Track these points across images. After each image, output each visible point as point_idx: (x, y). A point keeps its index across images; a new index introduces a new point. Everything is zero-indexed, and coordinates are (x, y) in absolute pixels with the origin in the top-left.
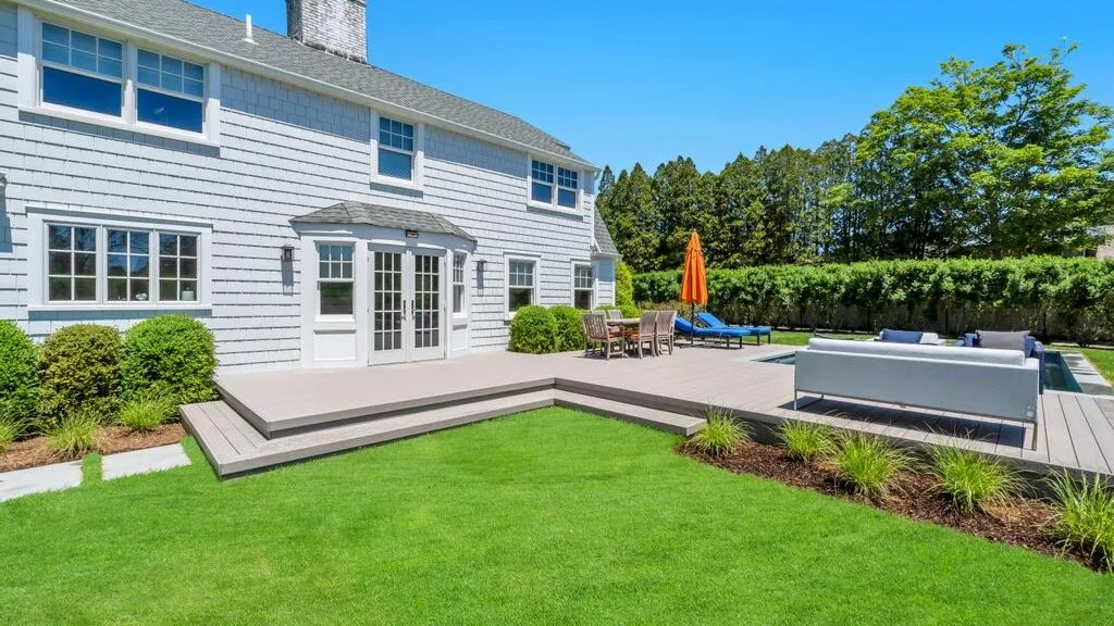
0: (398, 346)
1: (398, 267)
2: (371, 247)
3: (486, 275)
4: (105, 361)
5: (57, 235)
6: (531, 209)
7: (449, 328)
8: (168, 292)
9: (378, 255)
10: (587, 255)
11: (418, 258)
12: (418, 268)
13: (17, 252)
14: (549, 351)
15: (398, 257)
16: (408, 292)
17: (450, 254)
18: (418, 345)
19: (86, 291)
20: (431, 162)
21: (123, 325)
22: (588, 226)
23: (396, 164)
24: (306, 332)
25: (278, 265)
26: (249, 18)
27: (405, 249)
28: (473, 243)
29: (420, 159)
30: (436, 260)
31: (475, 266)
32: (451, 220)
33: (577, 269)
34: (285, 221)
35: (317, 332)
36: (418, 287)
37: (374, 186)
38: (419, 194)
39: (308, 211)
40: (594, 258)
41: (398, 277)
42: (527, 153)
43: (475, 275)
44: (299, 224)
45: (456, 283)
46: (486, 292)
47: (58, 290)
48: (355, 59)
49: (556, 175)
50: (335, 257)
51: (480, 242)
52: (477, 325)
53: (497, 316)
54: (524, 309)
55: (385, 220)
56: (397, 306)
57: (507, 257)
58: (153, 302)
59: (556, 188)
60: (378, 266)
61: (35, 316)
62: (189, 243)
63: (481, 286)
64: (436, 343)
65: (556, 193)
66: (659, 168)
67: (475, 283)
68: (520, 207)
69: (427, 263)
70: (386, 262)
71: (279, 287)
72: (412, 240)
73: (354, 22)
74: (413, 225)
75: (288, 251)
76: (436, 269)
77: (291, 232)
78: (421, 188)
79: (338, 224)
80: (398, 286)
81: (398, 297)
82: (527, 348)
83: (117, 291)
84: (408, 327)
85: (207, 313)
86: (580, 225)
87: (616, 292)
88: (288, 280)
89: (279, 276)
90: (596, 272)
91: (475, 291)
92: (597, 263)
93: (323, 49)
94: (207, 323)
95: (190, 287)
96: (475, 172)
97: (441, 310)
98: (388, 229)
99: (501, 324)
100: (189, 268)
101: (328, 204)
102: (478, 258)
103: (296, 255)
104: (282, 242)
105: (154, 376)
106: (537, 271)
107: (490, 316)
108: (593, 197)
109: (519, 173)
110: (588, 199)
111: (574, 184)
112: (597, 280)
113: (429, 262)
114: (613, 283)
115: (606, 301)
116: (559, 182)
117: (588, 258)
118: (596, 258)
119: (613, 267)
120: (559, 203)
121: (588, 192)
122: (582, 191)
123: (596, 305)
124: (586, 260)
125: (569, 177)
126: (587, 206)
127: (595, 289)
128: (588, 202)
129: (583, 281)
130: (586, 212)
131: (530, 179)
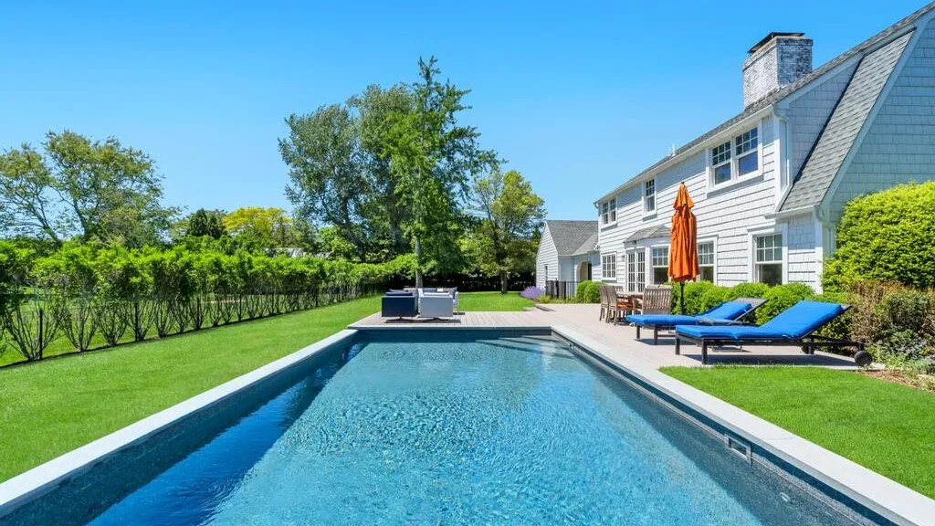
1: (634, 260)
2: (627, 252)
6: (710, 195)
10: (771, 220)
11: (639, 254)
12: (639, 260)
17: (647, 249)
22: (771, 184)
29: (656, 195)
30: (644, 254)
38: (656, 216)
40: (780, 222)
42: (705, 149)
59: (733, 161)
62: (615, 258)
65: (734, 166)
72: (635, 247)
73: (770, 68)
76: (644, 259)
78: (656, 213)
85: (616, 282)
86: (760, 187)
90: (784, 237)
92: (786, 229)
108: (777, 143)
109: (701, 170)
110: (768, 150)
111: (755, 144)
112: (785, 250)
113: (642, 256)
114: (819, 251)
115: (799, 277)
116: (739, 152)
117: (772, 222)
118: (782, 220)
119: (819, 226)
120: (741, 173)
121: (768, 141)
122: (760, 146)
123: (785, 282)
124: (769, 227)
125: (747, 140)
126: (768, 159)
127: (784, 262)
128: (771, 155)
129: (769, 252)
130: (767, 168)
131: (707, 169)
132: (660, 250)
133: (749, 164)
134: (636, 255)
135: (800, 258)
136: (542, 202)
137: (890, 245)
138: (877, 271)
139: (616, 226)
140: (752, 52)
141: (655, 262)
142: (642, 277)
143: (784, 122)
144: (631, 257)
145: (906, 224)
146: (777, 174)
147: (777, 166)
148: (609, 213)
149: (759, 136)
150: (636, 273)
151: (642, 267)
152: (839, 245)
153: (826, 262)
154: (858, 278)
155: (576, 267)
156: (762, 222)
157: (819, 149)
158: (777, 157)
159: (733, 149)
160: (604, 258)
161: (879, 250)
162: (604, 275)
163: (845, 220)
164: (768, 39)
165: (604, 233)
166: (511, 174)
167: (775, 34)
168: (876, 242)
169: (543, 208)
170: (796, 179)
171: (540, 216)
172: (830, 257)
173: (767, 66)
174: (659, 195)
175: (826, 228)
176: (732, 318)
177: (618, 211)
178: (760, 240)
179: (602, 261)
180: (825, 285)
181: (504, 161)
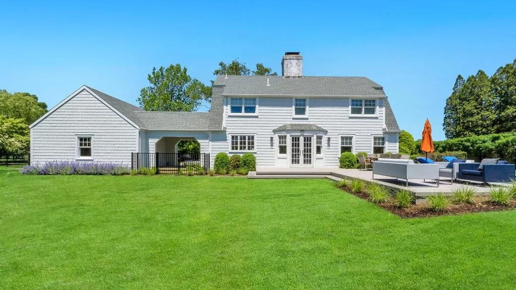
0: (298, 163)
1: (299, 141)
2: (291, 136)
3: (331, 142)
4: (239, 161)
5: (233, 137)
6: (351, 118)
7: (315, 158)
8: (249, 148)
9: (293, 138)
10: (381, 132)
11: (305, 138)
12: (305, 141)
13: (228, 141)
14: (351, 168)
15: (298, 138)
16: (302, 148)
17: (315, 136)
18: (304, 163)
19: (237, 149)
20: (311, 109)
21: (241, 155)
22: (381, 121)
23: (300, 111)
24: (276, 158)
25: (270, 142)
26: (268, 79)
27: (300, 136)
28: (326, 132)
29: (307, 108)
30: (310, 138)
31: (327, 139)
32: (317, 125)
33: (375, 138)
34: (271, 131)
35: (278, 158)
36: (305, 146)
37: (293, 119)
38: (307, 119)
39: (277, 128)
40: (385, 133)
41: (298, 144)
42: (349, 98)
43: (327, 142)
44: (275, 131)
45: (318, 145)
46: (331, 148)
47: (233, 148)
48: (299, 77)
49: (363, 103)
50: (282, 138)
51: (329, 131)
52: (327, 159)
53: (336, 156)
54: (346, 153)
55: (295, 128)
56: (298, 152)
57: (340, 136)
58: (247, 151)
59: (363, 108)
60: (293, 141)
61: (230, 153)
62: (253, 137)
63: (329, 146)
64: (310, 163)
65: (363, 110)
66: (498, 70)
67: (327, 145)
68: (345, 118)
69: (308, 140)
70: (295, 140)
71: (270, 147)
72: (302, 133)
73: (299, 66)
74: (303, 128)
75: (272, 138)
76: (310, 141)
77: (273, 133)
78: (308, 117)
79: (283, 130)
80: (298, 146)
81: (298, 149)
82: (343, 167)
83: (241, 148)
84: (301, 158)
85: (256, 153)
86: (377, 120)
87: (399, 148)
88: (272, 145)
89: (270, 144)
90: (386, 138)
91: (327, 148)
92: (387, 136)
93: (290, 77)
94: (255, 155)
95: (253, 147)
96: (327, 109)
97: (312, 153)
98: (295, 131)
99: (337, 159)
100: (253, 143)
101: (281, 125)
102: (327, 136)
103: (274, 139)
104: (271, 136)
105: (245, 165)
106: (354, 140)
107: (333, 156)
108: (383, 108)
109: (346, 106)
110: (380, 109)
111: (374, 105)
112: (386, 142)
114: (397, 144)
115: (392, 151)
116: (366, 105)
119: (398, 136)
120: (365, 113)
122: (377, 107)
123: (385, 152)
124: (380, 135)
125: (371, 103)
126: (380, 112)
127: (385, 146)
129: (379, 143)
130: (379, 115)
131: (350, 107)
132: (319, 137)
134: (302, 139)
135: (391, 145)
139: (255, 117)
141: (317, 143)
142: (307, 151)
146: (382, 118)
147: (383, 115)
148: (242, 107)
149: (377, 103)
151: (307, 145)
156: (377, 132)
158: (383, 112)
177: (257, 108)
179: (230, 138)
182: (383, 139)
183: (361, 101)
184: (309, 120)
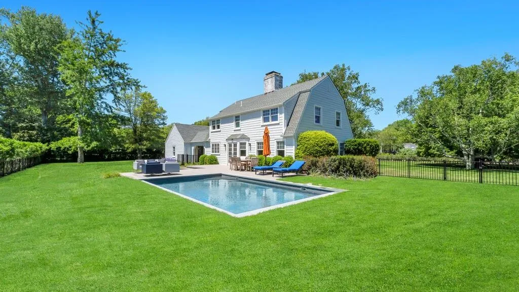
2: (228, 143)
3: (252, 147)
6: (264, 126)
12: (234, 147)
17: (238, 143)
22: (281, 126)
27: (232, 143)
28: (248, 139)
29: (240, 122)
31: (249, 145)
32: (245, 134)
37: (234, 131)
38: (239, 130)
42: (261, 110)
43: (249, 147)
45: (243, 149)
46: (252, 151)
51: (251, 138)
56: (231, 154)
57: (256, 141)
58: (217, 153)
59: (270, 116)
62: (219, 145)
63: (250, 150)
65: (270, 118)
68: (259, 126)
72: (233, 141)
75: (225, 145)
76: (236, 147)
78: (241, 128)
86: (278, 126)
90: (285, 142)
92: (285, 140)
95: (219, 151)
96: (249, 121)
97: (237, 155)
101: (229, 136)
102: (249, 142)
104: (225, 143)
108: (283, 114)
109: (259, 117)
110: (281, 116)
111: (277, 113)
112: (285, 146)
113: (235, 145)
114: (294, 147)
115: (289, 154)
116: (272, 114)
117: (282, 138)
118: (285, 137)
119: (294, 140)
120: (272, 121)
121: (281, 113)
122: (279, 114)
123: (285, 156)
124: (281, 139)
125: (275, 111)
126: (281, 119)
127: (285, 149)
128: (281, 117)
129: (281, 146)
130: (280, 121)
131: (261, 117)
132: (243, 143)
133: (275, 119)
134: (233, 145)
135: (289, 149)
136: (165, 112)
137: (309, 147)
138: (306, 153)
139: (220, 131)
140: (267, 75)
141: (241, 148)
142: (235, 154)
143: (285, 109)
144: (230, 145)
145: (311, 141)
146: (283, 123)
147: (283, 121)
148: (216, 125)
149: (279, 110)
150: (233, 152)
151: (235, 150)
152: (298, 145)
153: (295, 150)
154: (303, 155)
155: (193, 148)
156: (279, 137)
157: (292, 118)
158: (283, 118)
159: (270, 112)
160: (213, 145)
161: (306, 148)
162: (213, 152)
163: (299, 139)
164: (272, 73)
165: (212, 134)
166: (145, 93)
167: (274, 72)
168: (306, 145)
169: (165, 115)
170: (288, 125)
171: (163, 119)
172: (296, 149)
173: (272, 82)
174: (242, 122)
175: (296, 141)
176: (280, 166)
177: (221, 126)
178: (278, 143)
179: (211, 146)
180: (296, 156)
181: (144, 87)
182: (283, 142)
183: (269, 111)
184: (242, 130)
